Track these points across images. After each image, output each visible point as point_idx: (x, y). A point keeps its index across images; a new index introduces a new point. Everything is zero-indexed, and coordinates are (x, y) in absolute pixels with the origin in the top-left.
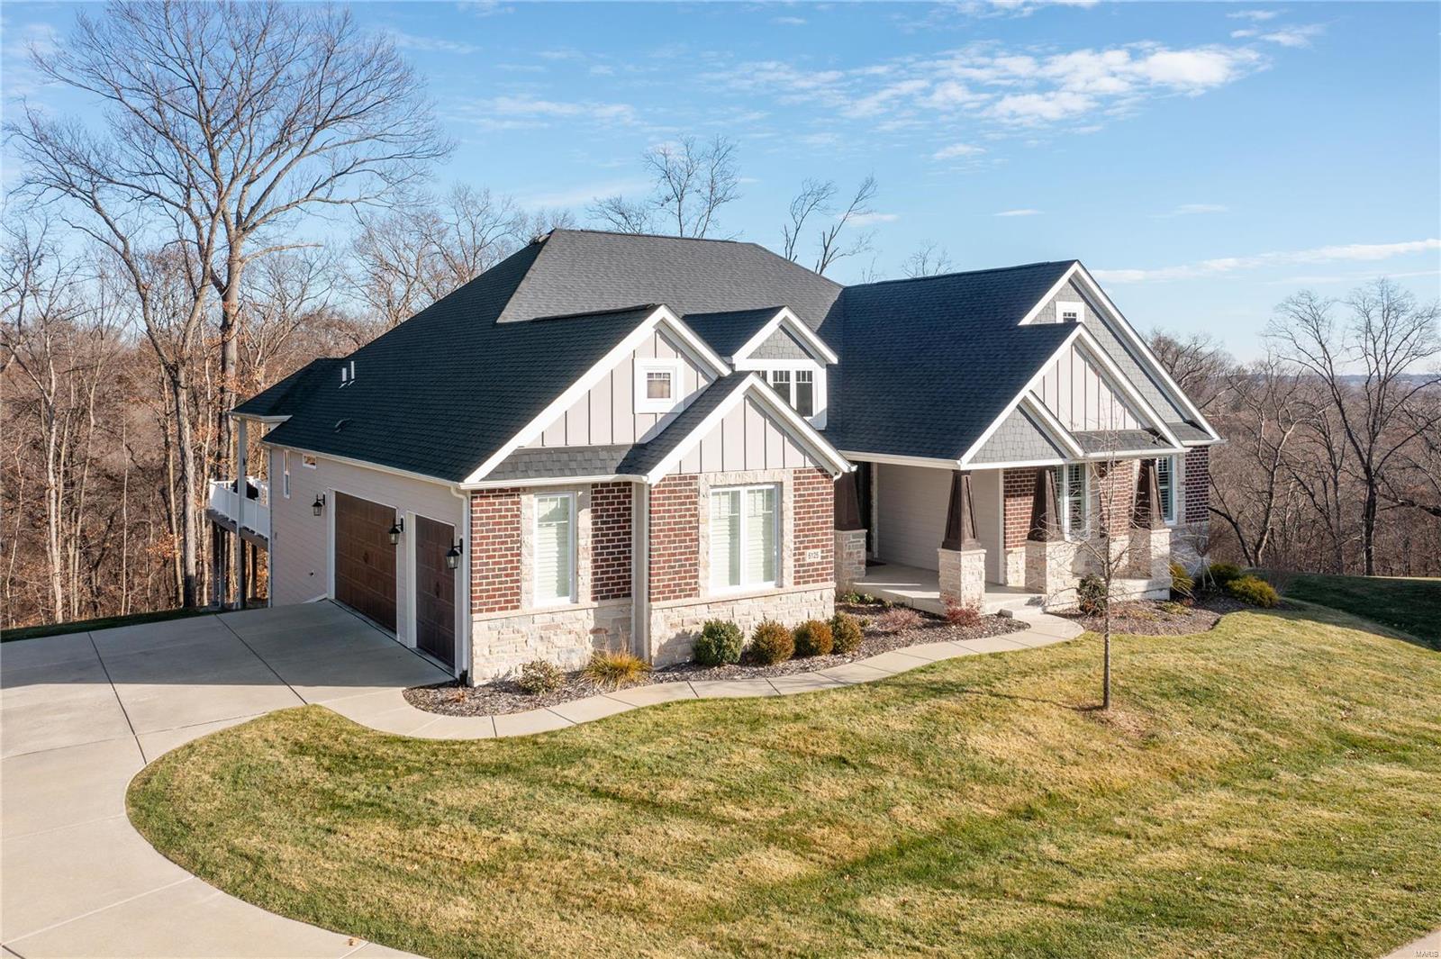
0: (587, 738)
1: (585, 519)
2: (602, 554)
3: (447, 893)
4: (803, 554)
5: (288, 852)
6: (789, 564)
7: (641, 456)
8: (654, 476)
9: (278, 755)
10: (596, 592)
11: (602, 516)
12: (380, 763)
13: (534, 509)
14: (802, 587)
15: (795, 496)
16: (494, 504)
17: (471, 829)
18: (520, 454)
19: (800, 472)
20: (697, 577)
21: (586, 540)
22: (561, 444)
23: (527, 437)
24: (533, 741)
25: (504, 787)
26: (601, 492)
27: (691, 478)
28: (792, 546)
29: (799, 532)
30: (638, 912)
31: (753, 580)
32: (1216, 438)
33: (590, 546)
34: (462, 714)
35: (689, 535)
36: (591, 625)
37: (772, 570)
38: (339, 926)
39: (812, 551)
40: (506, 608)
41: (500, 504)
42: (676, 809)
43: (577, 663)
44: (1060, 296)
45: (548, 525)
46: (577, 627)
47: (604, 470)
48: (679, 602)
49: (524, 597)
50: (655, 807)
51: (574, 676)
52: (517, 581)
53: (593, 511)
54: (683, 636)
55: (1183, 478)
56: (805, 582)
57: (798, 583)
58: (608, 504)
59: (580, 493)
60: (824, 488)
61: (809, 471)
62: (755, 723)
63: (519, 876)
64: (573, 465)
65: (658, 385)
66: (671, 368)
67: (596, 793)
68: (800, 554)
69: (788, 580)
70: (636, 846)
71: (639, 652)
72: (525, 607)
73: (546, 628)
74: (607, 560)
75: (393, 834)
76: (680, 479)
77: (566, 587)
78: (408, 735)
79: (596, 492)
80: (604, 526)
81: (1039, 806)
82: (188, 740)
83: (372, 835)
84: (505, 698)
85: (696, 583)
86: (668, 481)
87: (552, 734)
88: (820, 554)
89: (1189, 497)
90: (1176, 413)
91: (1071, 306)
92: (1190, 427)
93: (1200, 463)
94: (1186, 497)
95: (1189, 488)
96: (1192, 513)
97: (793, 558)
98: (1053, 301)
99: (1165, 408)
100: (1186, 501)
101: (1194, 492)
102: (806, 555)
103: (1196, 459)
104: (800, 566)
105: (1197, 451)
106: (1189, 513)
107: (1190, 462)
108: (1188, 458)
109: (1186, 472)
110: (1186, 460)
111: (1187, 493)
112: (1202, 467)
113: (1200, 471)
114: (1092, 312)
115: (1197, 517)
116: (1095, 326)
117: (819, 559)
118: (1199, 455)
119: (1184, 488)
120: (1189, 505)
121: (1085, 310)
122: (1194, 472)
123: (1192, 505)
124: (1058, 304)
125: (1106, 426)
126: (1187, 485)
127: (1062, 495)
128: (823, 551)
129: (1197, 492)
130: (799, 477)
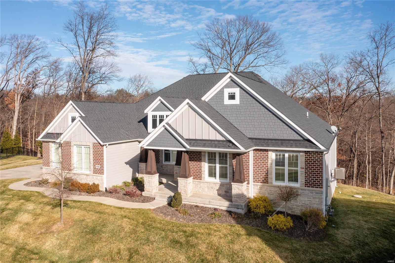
1: (60, 150)
4: (95, 166)
6: (92, 168)
13: (52, 146)
14: (94, 174)
15: (93, 150)
18: (48, 134)
19: (94, 143)
20: (71, 166)
21: (60, 155)
27: (70, 142)
28: (92, 163)
29: (94, 159)
31: (85, 170)
32: (322, 148)
37: (89, 168)
39: (97, 165)
41: (46, 144)
48: (67, 171)
49: (50, 164)
51: (50, 182)
56: (96, 173)
57: (94, 173)
60: (101, 149)
61: (96, 144)
64: (56, 137)
65: (73, 120)
66: (76, 115)
68: (94, 165)
69: (92, 172)
72: (50, 167)
73: (54, 172)
84: (37, 184)
85: (71, 168)
86: (65, 142)
89: (307, 175)
90: (297, 135)
91: (232, 90)
92: (307, 142)
93: (316, 160)
94: (305, 175)
95: (307, 171)
96: (310, 183)
97: (93, 166)
98: (223, 89)
99: (290, 132)
100: (305, 177)
101: (311, 173)
102: (96, 166)
103: (313, 158)
104: (94, 169)
105: (313, 154)
106: (307, 183)
107: (309, 158)
108: (307, 156)
109: (305, 163)
110: (306, 157)
111: (305, 173)
112: (318, 162)
113: (316, 164)
114: (244, 92)
115: (314, 185)
116: (246, 97)
117: (99, 168)
118: (316, 156)
119: (304, 170)
120: (307, 179)
121: (240, 91)
122: (312, 163)
123: (309, 179)
124: (225, 90)
125: (205, 137)
126: (305, 169)
127: (216, 163)
128: (100, 166)
129: (313, 173)
130: (94, 145)
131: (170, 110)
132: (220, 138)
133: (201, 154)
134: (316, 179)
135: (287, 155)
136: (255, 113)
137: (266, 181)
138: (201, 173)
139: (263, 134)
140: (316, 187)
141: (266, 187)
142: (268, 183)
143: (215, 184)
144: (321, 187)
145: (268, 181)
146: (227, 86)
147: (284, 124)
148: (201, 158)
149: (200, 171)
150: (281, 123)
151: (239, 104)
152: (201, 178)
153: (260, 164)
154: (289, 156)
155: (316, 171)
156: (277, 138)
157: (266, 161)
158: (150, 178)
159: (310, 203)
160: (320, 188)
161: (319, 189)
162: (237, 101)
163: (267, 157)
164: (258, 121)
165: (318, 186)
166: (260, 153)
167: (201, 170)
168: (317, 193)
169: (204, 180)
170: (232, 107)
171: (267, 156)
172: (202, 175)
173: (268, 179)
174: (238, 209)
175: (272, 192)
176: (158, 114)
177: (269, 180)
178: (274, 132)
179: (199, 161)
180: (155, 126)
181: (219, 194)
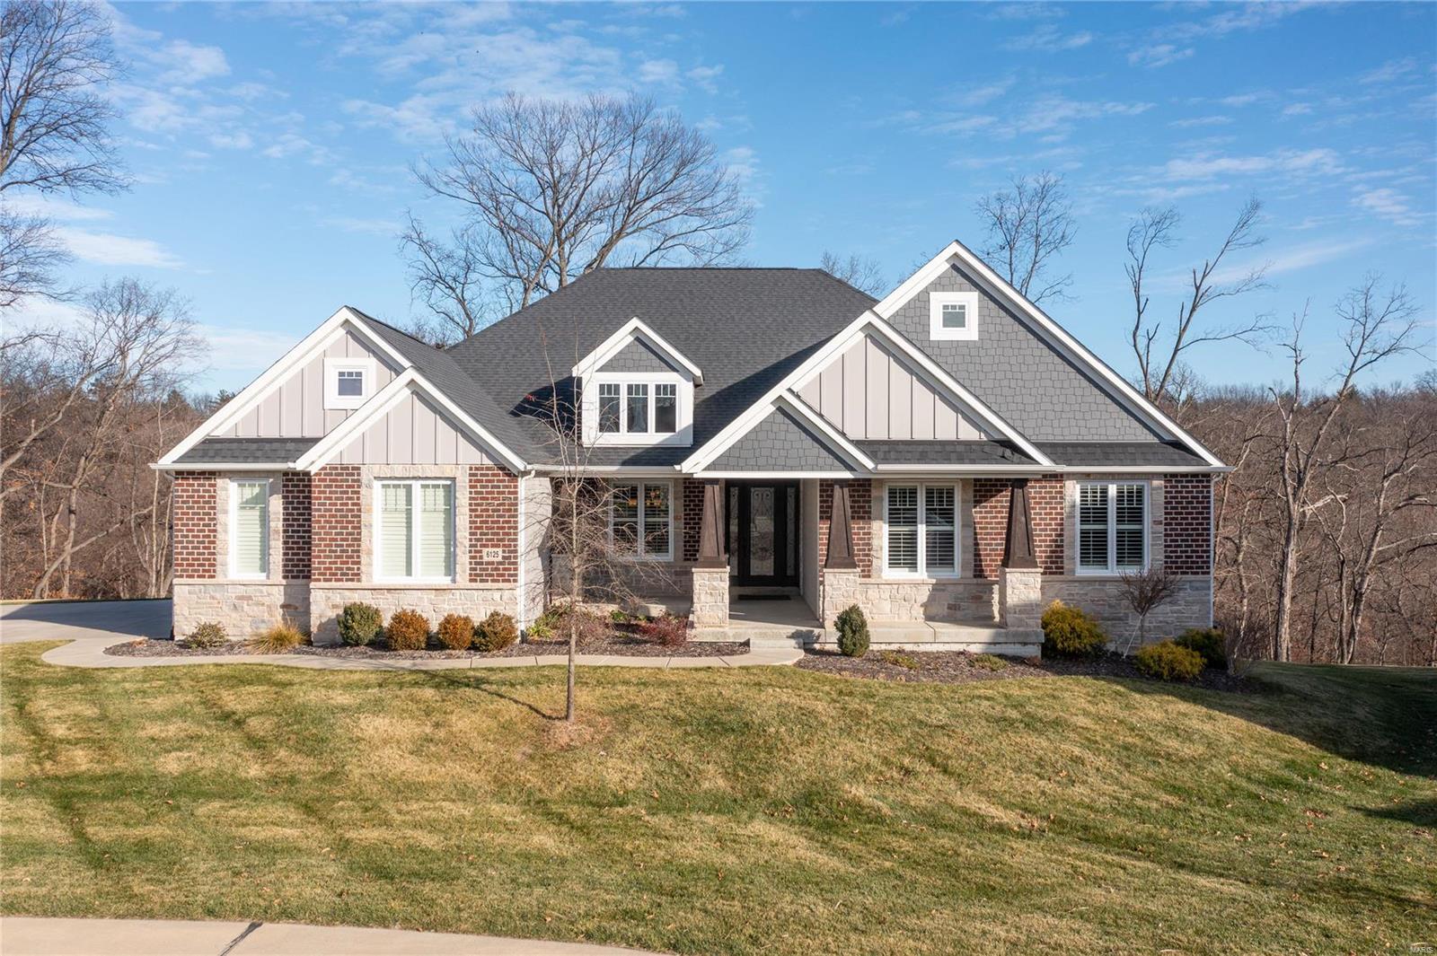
1: (276, 504)
2: (292, 537)
4: (481, 551)
6: (463, 560)
10: (287, 571)
11: (293, 503)
13: (231, 494)
14: (474, 585)
15: (471, 493)
16: (193, 485)
18: (209, 442)
19: (477, 469)
20: (359, 563)
21: (277, 524)
23: (221, 427)
26: (292, 480)
27: (353, 469)
28: (467, 543)
29: (474, 529)
31: (429, 572)
32: (1216, 463)
33: (281, 529)
36: (281, 600)
39: (490, 549)
40: (204, 576)
41: (199, 485)
43: (259, 631)
45: (251, 508)
46: (267, 600)
48: (339, 584)
49: (218, 568)
52: (214, 554)
53: (284, 497)
55: (1161, 515)
56: (482, 581)
57: (474, 581)
58: (298, 492)
59: (271, 480)
60: (506, 487)
61: (488, 469)
64: (259, 454)
65: (349, 382)
66: (364, 367)
68: (476, 552)
69: (461, 577)
71: (305, 628)
72: (219, 579)
73: (241, 598)
74: (297, 543)
76: (342, 469)
77: (264, 563)
79: (287, 480)
80: (295, 512)
85: (358, 569)
86: (328, 470)
88: (501, 554)
89: (1171, 541)
90: (1146, 431)
91: (954, 298)
92: (1171, 449)
93: (1192, 497)
94: (1166, 541)
95: (1171, 530)
96: (1177, 562)
97: (468, 555)
98: (926, 291)
99: (1126, 423)
100: (1166, 546)
101: (1181, 535)
102: (484, 554)
103: (1187, 492)
104: (476, 563)
105: (1187, 482)
106: (1171, 562)
107: (1176, 492)
108: (1171, 487)
109: (1166, 508)
110: (1166, 492)
111: (1166, 535)
112: (1197, 503)
113: (1193, 508)
114: (992, 305)
115: (1187, 568)
116: (998, 321)
117: (500, 559)
118: (1193, 487)
119: (1161, 528)
120: (1171, 552)
121: (979, 301)
122: (1182, 508)
123: (1176, 552)
124: (933, 295)
126: (1166, 524)
127: (916, 522)
128: (504, 552)
129: (1187, 535)
130: (475, 474)
131: (671, 366)
132: (969, 433)
133: (870, 496)
134: (1193, 551)
135: (1112, 490)
136: (1024, 368)
137: (1056, 568)
138: (868, 555)
139: (1050, 430)
140: (1192, 573)
141: (1058, 586)
142: (1062, 573)
143: (916, 585)
144: (1205, 570)
145: (1062, 568)
146: (939, 284)
147: (1108, 401)
148: (870, 507)
149: (864, 550)
150: (1101, 398)
151: (977, 339)
152: (869, 571)
153: (1041, 519)
154: (1120, 492)
155: (1192, 529)
156: (1088, 439)
157: (1056, 508)
158: (714, 579)
159: (1177, 618)
160: (1203, 573)
161: (1200, 577)
162: (970, 332)
163: (1061, 498)
164: (1034, 391)
165: (1197, 568)
166: (1040, 487)
167: (869, 544)
168: (1197, 589)
169: (880, 577)
170: (954, 350)
171: (1061, 493)
172: (874, 560)
173: (1062, 562)
174: (1025, 644)
175: (1076, 597)
176: (624, 379)
177: (1067, 566)
178: (1082, 423)
179: (863, 518)
180: (608, 423)
181: (929, 618)
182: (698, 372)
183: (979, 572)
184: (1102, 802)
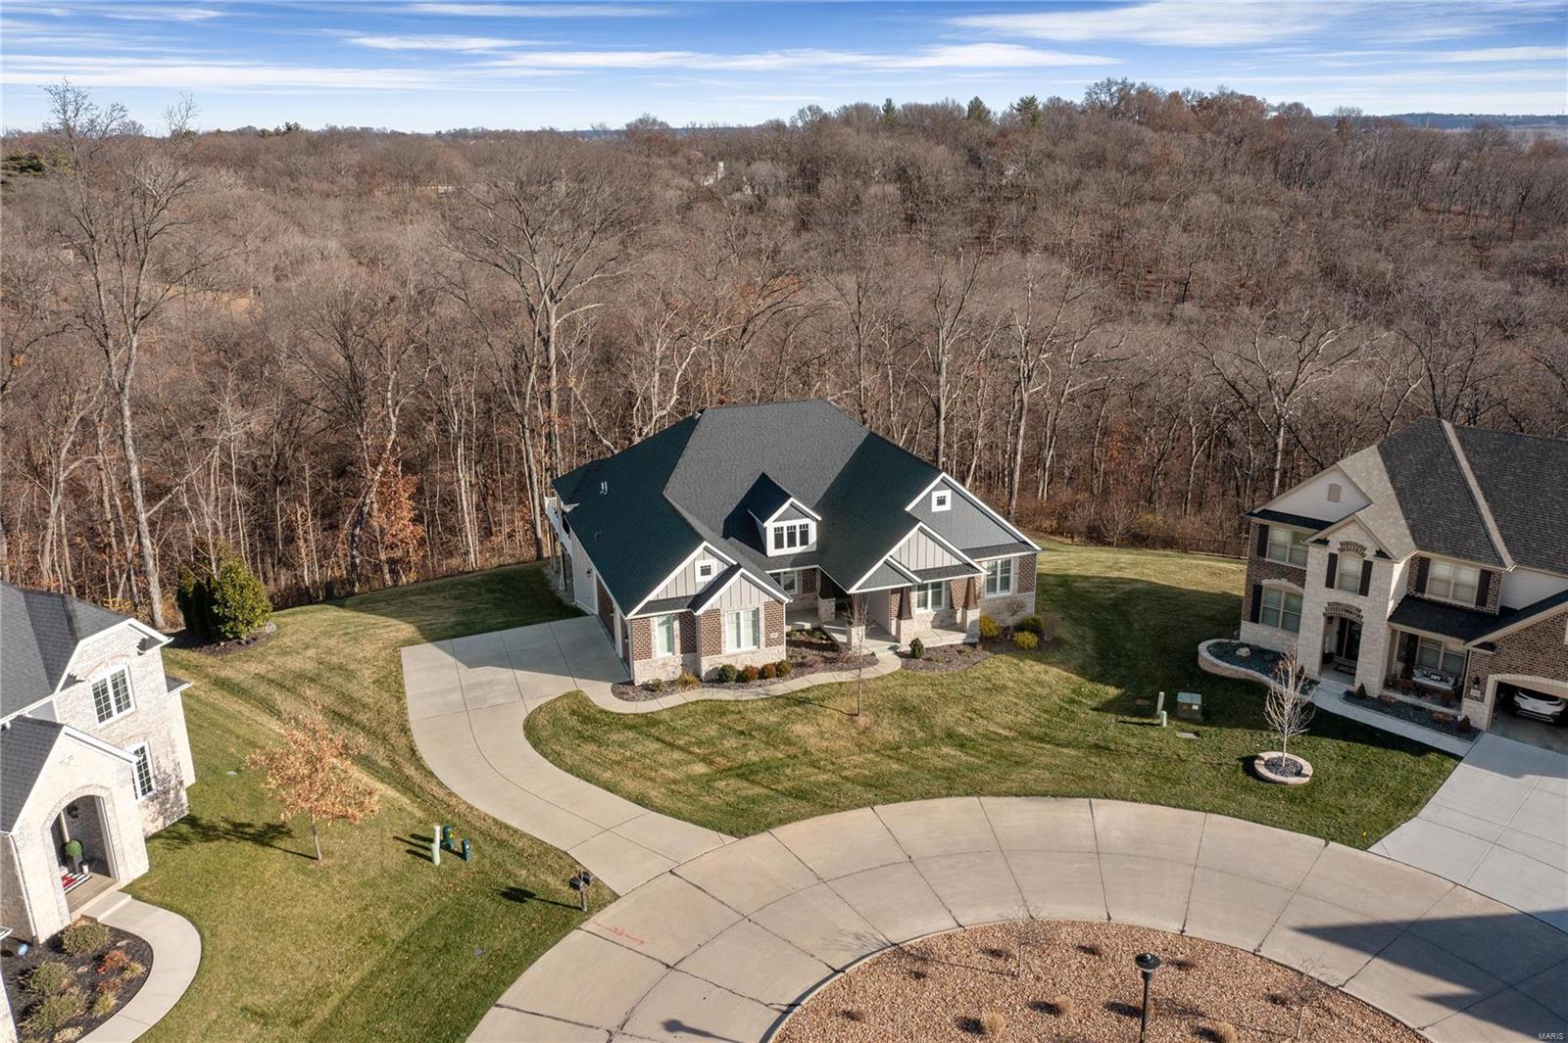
0: (666, 716)
1: (676, 625)
2: (684, 637)
3: (606, 769)
5: (567, 752)
6: (763, 639)
7: (698, 600)
8: (700, 612)
9: (566, 714)
10: (682, 651)
12: (596, 721)
13: (655, 624)
14: (766, 651)
15: (764, 612)
16: (640, 623)
17: (617, 749)
18: (647, 605)
19: (767, 603)
20: (721, 647)
21: (677, 632)
22: (674, 596)
23: (651, 597)
24: (644, 715)
25: (631, 734)
27: (719, 610)
28: (764, 632)
29: (767, 627)
30: (653, 780)
31: (747, 645)
33: (679, 634)
34: (627, 700)
35: (717, 632)
36: (681, 663)
37: (756, 642)
38: (578, 776)
39: (774, 633)
40: (647, 658)
41: (642, 623)
42: (680, 748)
43: (672, 677)
44: (935, 489)
45: (662, 627)
46: (674, 664)
47: (682, 608)
48: (714, 656)
49: (653, 653)
50: (672, 746)
51: (672, 683)
52: (650, 648)
53: (680, 623)
54: (715, 669)
55: (1017, 571)
56: (772, 647)
57: (769, 647)
58: (685, 618)
59: (674, 617)
60: (779, 608)
61: (772, 603)
62: (723, 714)
63: (626, 766)
64: (670, 605)
65: (706, 571)
66: (711, 564)
67: (658, 739)
68: (769, 635)
69: (762, 646)
70: (661, 759)
71: (698, 676)
72: (654, 657)
73: (662, 665)
74: (686, 640)
75: (596, 749)
76: (713, 611)
77: (670, 649)
78: (607, 709)
79: (682, 616)
80: (684, 629)
81: (799, 755)
82: (539, 704)
83: (589, 748)
84: (645, 693)
85: (721, 650)
86: (707, 612)
87: (652, 713)
88: (777, 635)
91: (942, 494)
94: (1019, 580)
97: (763, 636)
98: (931, 492)
100: (1019, 582)
104: (768, 640)
109: (1020, 568)
110: (1020, 561)
114: (956, 495)
116: (959, 501)
117: (777, 637)
121: (951, 494)
124: (934, 493)
125: (939, 565)
126: (1020, 574)
128: (779, 633)
130: (767, 605)
131: (807, 516)
132: (956, 562)
135: (999, 562)
136: (968, 519)
139: (977, 543)
142: (980, 599)
143: (927, 615)
151: (950, 510)
154: (1002, 562)
156: (992, 545)
162: (947, 507)
164: (971, 528)
168: (1029, 597)
170: (940, 514)
174: (974, 637)
176: (785, 524)
178: (989, 538)
180: (779, 544)
181: (934, 627)
182: (820, 519)
183: (952, 607)
184: (1028, 721)
